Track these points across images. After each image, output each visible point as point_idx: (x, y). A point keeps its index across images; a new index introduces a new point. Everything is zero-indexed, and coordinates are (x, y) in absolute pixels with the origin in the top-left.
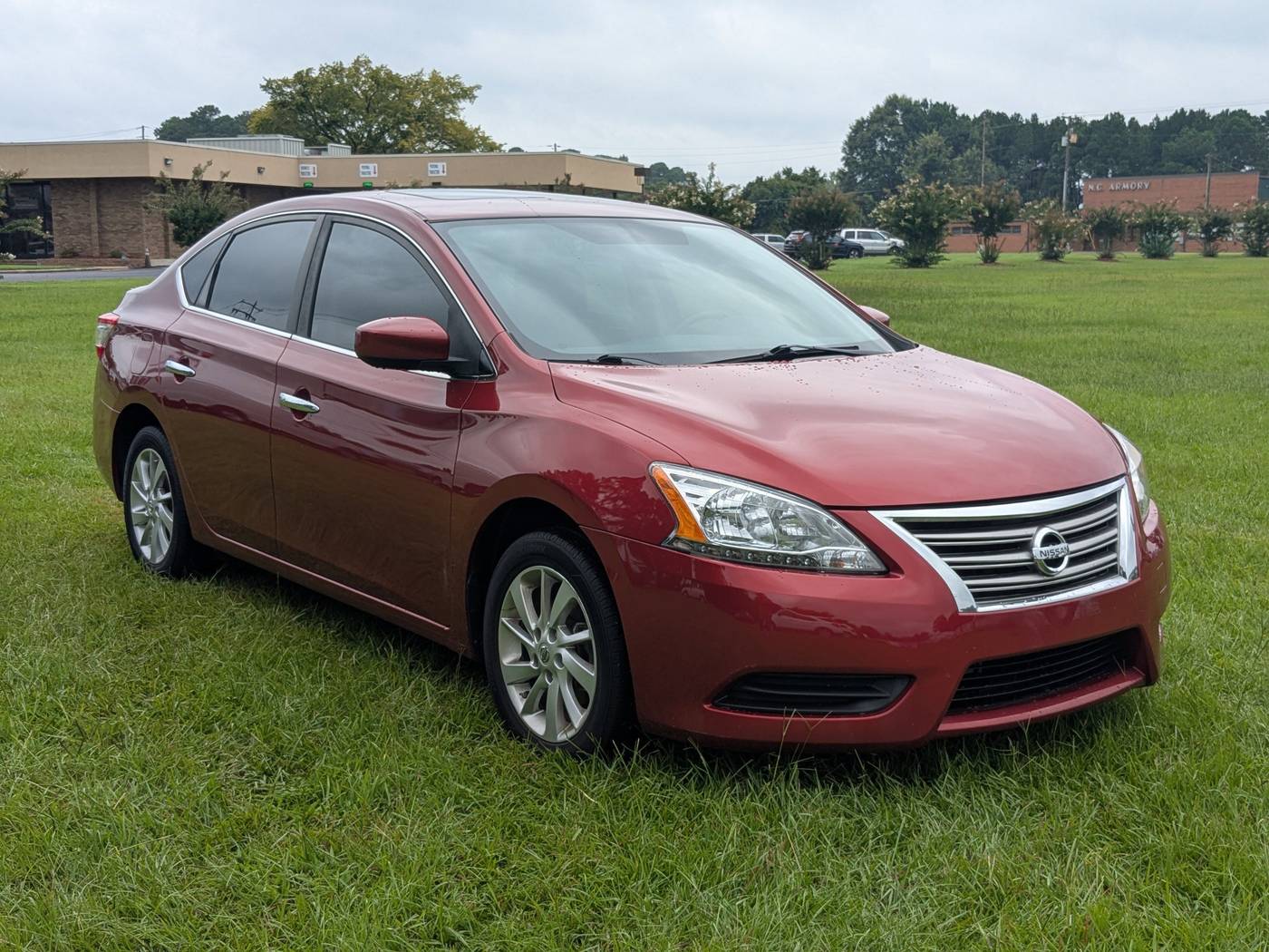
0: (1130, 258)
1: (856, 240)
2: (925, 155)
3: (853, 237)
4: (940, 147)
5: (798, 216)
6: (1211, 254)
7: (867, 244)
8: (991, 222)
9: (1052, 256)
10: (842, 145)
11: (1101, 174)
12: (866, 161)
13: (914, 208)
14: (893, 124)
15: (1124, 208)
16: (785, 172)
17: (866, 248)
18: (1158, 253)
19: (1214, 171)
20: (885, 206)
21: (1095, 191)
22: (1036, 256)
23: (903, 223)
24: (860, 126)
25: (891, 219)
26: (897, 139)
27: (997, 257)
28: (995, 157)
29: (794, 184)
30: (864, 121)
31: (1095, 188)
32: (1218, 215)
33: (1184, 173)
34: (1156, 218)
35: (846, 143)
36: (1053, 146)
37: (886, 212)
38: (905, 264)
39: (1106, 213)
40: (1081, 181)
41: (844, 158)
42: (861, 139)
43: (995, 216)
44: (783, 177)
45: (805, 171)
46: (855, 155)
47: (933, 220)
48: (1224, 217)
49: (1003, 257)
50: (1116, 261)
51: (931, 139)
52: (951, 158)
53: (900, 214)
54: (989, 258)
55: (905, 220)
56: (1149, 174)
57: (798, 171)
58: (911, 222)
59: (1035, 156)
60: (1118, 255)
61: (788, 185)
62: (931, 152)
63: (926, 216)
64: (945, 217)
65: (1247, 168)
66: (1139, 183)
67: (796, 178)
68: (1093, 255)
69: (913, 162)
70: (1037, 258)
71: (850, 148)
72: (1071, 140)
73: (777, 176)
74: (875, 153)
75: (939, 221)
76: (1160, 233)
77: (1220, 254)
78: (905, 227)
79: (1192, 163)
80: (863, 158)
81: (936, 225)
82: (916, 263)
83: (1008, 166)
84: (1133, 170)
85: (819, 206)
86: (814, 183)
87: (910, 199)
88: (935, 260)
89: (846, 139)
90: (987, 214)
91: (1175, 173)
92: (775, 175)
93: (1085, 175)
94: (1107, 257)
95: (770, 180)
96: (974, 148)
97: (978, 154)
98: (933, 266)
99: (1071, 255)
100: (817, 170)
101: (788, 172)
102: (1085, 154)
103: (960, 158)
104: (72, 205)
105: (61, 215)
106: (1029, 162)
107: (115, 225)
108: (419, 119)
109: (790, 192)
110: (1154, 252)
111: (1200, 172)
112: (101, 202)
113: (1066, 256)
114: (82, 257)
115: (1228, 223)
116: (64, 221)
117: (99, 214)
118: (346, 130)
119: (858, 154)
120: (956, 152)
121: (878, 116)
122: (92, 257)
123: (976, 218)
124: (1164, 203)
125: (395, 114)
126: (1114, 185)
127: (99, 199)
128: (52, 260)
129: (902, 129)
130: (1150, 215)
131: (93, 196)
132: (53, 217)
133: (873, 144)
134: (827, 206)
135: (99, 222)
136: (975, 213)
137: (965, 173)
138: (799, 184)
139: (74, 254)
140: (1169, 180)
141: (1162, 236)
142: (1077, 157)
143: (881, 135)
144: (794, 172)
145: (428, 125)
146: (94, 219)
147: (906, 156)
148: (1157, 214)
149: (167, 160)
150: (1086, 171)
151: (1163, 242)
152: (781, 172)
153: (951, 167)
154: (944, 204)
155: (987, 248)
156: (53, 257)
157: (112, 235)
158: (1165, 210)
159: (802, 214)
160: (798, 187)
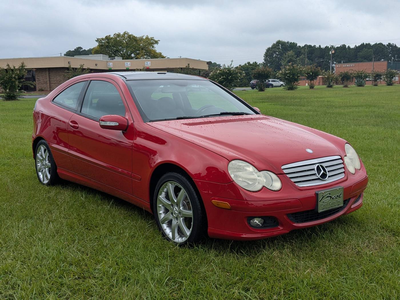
0: (353, 86)
1: (271, 82)
2: (289, 58)
3: (270, 82)
4: (293, 55)
6: (376, 85)
7: (274, 84)
8: (312, 77)
9: (330, 86)
11: (339, 62)
12: (271, 60)
13: (290, 73)
14: (279, 48)
15: (350, 72)
16: (248, 63)
17: (274, 85)
18: (360, 85)
19: (375, 61)
20: (281, 72)
21: (339, 67)
22: (325, 86)
23: (286, 77)
24: (268, 50)
25: (283, 76)
26: (280, 53)
27: (314, 87)
28: (309, 58)
30: (270, 48)
31: (339, 66)
32: (378, 73)
33: (364, 62)
34: (360, 74)
35: (265, 55)
36: (326, 54)
37: (281, 74)
38: (287, 89)
39: (345, 73)
40: (334, 65)
41: (264, 59)
42: (269, 53)
43: (313, 75)
44: (247, 64)
45: (253, 63)
46: (267, 58)
47: (295, 76)
48: (380, 74)
49: (315, 87)
50: (349, 88)
51: (291, 53)
52: (296, 59)
53: (286, 74)
54: (312, 87)
55: (288, 76)
56: (354, 62)
57: (251, 63)
58: (289, 77)
59: (320, 57)
60: (349, 86)
61: (248, 67)
62: (290, 57)
63: (293, 75)
64: (299, 75)
65: (382, 60)
66: (352, 65)
67: (251, 65)
68: (342, 86)
69: (285, 59)
70: (325, 87)
72: (333, 52)
73: (245, 64)
74: (273, 58)
75: (297, 76)
76: (361, 79)
77: (379, 85)
78: (287, 78)
79: (367, 59)
80: (270, 59)
81: (296, 77)
82: (291, 88)
83: (312, 61)
84: (349, 61)
85: (262, 72)
86: (256, 66)
87: (289, 70)
88: (296, 88)
89: (265, 53)
90: (311, 74)
91: (362, 62)
93: (335, 63)
94: (346, 86)
95: (243, 66)
96: (303, 55)
97: (304, 57)
98: (295, 90)
99: (336, 86)
100: (257, 62)
101: (249, 63)
102: (335, 57)
103: (298, 58)
104: (41, 76)
105: (38, 79)
106: (318, 59)
107: (54, 81)
108: (142, 49)
109: (249, 69)
110: (359, 85)
111: (369, 61)
112: (50, 75)
113: (334, 86)
114: (45, 91)
115: (381, 76)
116: (39, 80)
117: (50, 78)
118: (121, 53)
119: (268, 58)
120: (297, 57)
121: (274, 46)
122: (48, 91)
123: (308, 75)
124: (362, 70)
125: (135, 48)
126: (344, 65)
127: (49, 74)
128: (36, 92)
129: (281, 50)
130: (358, 73)
131: (47, 73)
132: (36, 79)
133: (272, 55)
134: (264, 72)
135: (49, 81)
136: (308, 74)
137: (300, 62)
138: (252, 66)
139: (42, 90)
140: (361, 64)
141: (362, 80)
142: (333, 57)
143: (275, 52)
144: (250, 63)
145: (144, 51)
146: (48, 80)
147: (283, 58)
148: (360, 73)
149: (69, 62)
150: (335, 62)
151: (362, 82)
152: (247, 63)
153: (296, 61)
154: (299, 71)
155: (311, 84)
156: (36, 91)
157: (53, 84)
158: (363, 72)
159: (257, 74)
160: (251, 68)
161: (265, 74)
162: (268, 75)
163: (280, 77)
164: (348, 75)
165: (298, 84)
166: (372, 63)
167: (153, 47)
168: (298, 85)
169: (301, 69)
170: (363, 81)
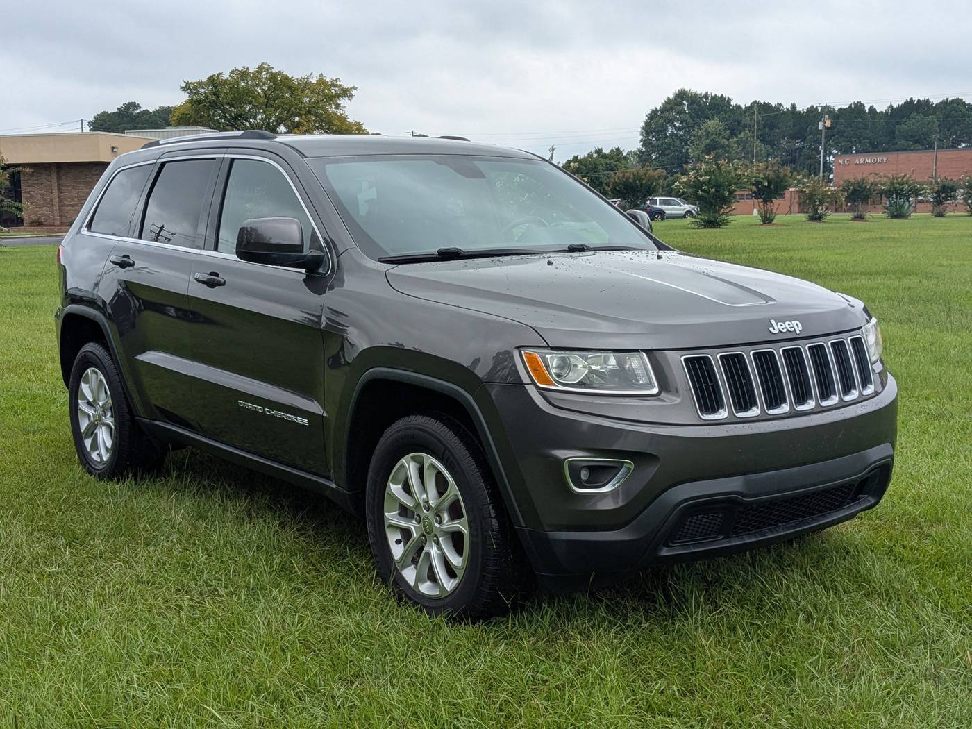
0: (877, 216)
1: (658, 206)
2: (708, 137)
3: (656, 204)
4: (720, 130)
5: (617, 188)
6: (940, 215)
7: (668, 210)
8: (768, 191)
9: (816, 218)
10: (640, 129)
11: (846, 151)
12: (660, 143)
13: (710, 180)
14: (681, 112)
15: (871, 179)
16: (596, 152)
17: (667, 212)
18: (898, 214)
19: (939, 148)
20: (685, 180)
21: (844, 165)
22: (803, 217)
23: (700, 192)
24: (653, 115)
25: (690, 190)
26: (684, 124)
27: (774, 219)
28: (763, 140)
29: (603, 161)
30: (657, 110)
31: (844, 162)
32: (947, 183)
33: (913, 150)
34: (898, 185)
35: (643, 128)
36: (808, 129)
37: (687, 184)
38: (702, 225)
39: (858, 183)
40: (831, 157)
41: (641, 140)
42: (656, 123)
43: (772, 187)
44: (595, 155)
45: (612, 150)
46: (650, 137)
47: (724, 190)
48: (951, 184)
49: (778, 219)
50: (867, 221)
51: (713, 124)
52: (728, 140)
53: (698, 185)
54: (767, 220)
55: (703, 191)
56: (885, 150)
57: (606, 151)
58: (707, 192)
59: (794, 137)
60: (868, 216)
61: (597, 163)
62: (712, 134)
63: (718, 186)
64: (733, 187)
65: (964, 145)
66: (880, 158)
67: (605, 156)
68: (849, 216)
69: (698, 142)
70: (804, 219)
71: (647, 131)
72: (826, 125)
73: (590, 155)
74: (666, 137)
75: (729, 191)
76: (901, 198)
77: (948, 214)
78: (701, 196)
79: (921, 141)
80: (657, 140)
81: (726, 193)
82: (711, 224)
83: (772, 145)
84: (874, 147)
85: (635, 180)
86: (619, 160)
87: (706, 173)
88: (725, 222)
89: (644, 125)
90: (766, 184)
91: (906, 150)
92: (589, 154)
93: (834, 151)
94: (859, 218)
95: (584, 158)
96: (747, 131)
97: (750, 137)
98: (723, 227)
99: (832, 216)
100: (621, 150)
101: (599, 151)
102: (834, 136)
103: (735, 139)
104: (37, 184)
105: (28, 192)
106: (789, 142)
107: (73, 200)
108: (309, 112)
109: (600, 167)
110: (896, 213)
111: (926, 149)
112: (60, 182)
113: (828, 218)
114: (46, 225)
115: (953, 189)
116: (32, 197)
117: (60, 192)
118: (250, 122)
119: (653, 137)
120: (732, 135)
121: (669, 106)
122: (54, 225)
123: (757, 187)
124: (903, 174)
125: (290, 109)
126: (859, 159)
127: (59, 179)
128: (22, 228)
129: (688, 116)
130: (892, 183)
131: (54, 176)
132: (22, 194)
133: (665, 129)
134: (641, 180)
135: (59, 198)
136: (757, 184)
137: (739, 151)
138: (607, 161)
139: (40, 224)
140: (903, 156)
141: (902, 200)
142: (828, 137)
143: (671, 122)
144: (603, 152)
145: (314, 118)
146: (55, 194)
147: (692, 138)
148: (899, 183)
149: (113, 148)
150: (835, 149)
151: (902, 206)
152: (593, 152)
153: (728, 146)
154: (732, 177)
155: (766, 212)
156: (23, 225)
157: (69, 208)
158: (905, 179)
159: (621, 186)
160: (607, 164)
161: (641, 185)
162: (649, 187)
163: (684, 193)
164: (866, 187)
165: (731, 212)
166: (931, 155)
167: (338, 106)
168: (731, 215)
169: (739, 172)
170: (907, 203)
